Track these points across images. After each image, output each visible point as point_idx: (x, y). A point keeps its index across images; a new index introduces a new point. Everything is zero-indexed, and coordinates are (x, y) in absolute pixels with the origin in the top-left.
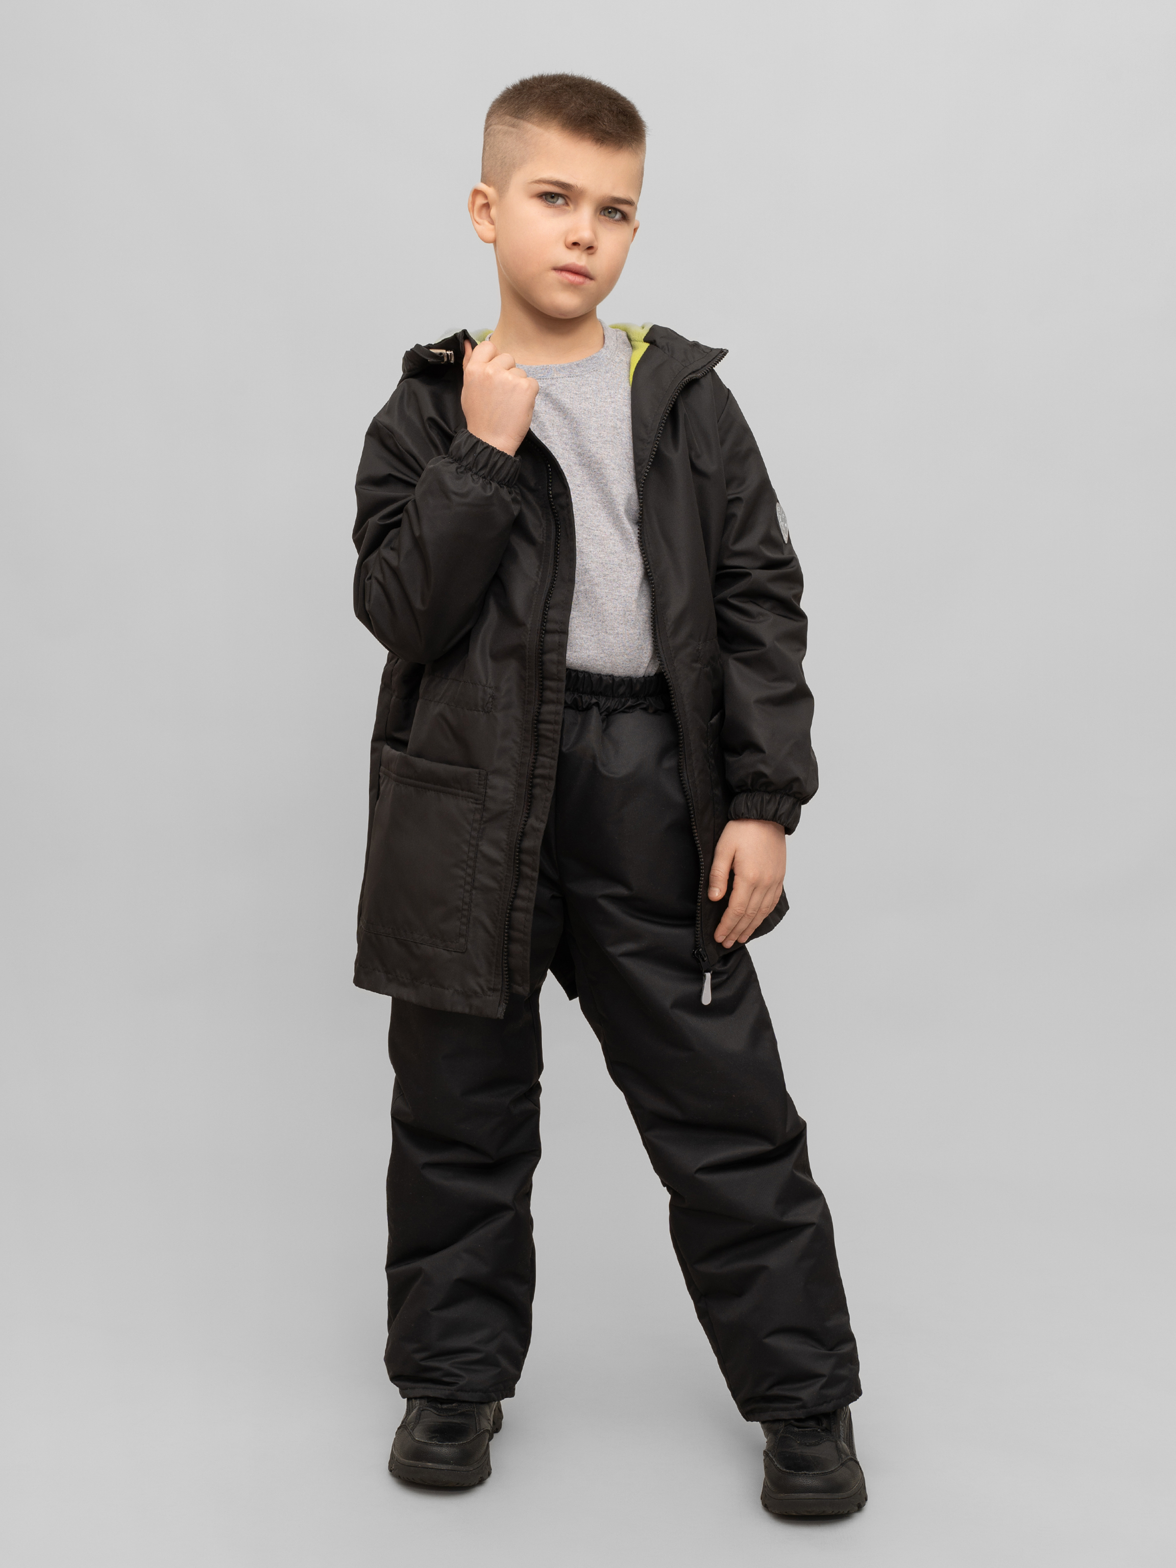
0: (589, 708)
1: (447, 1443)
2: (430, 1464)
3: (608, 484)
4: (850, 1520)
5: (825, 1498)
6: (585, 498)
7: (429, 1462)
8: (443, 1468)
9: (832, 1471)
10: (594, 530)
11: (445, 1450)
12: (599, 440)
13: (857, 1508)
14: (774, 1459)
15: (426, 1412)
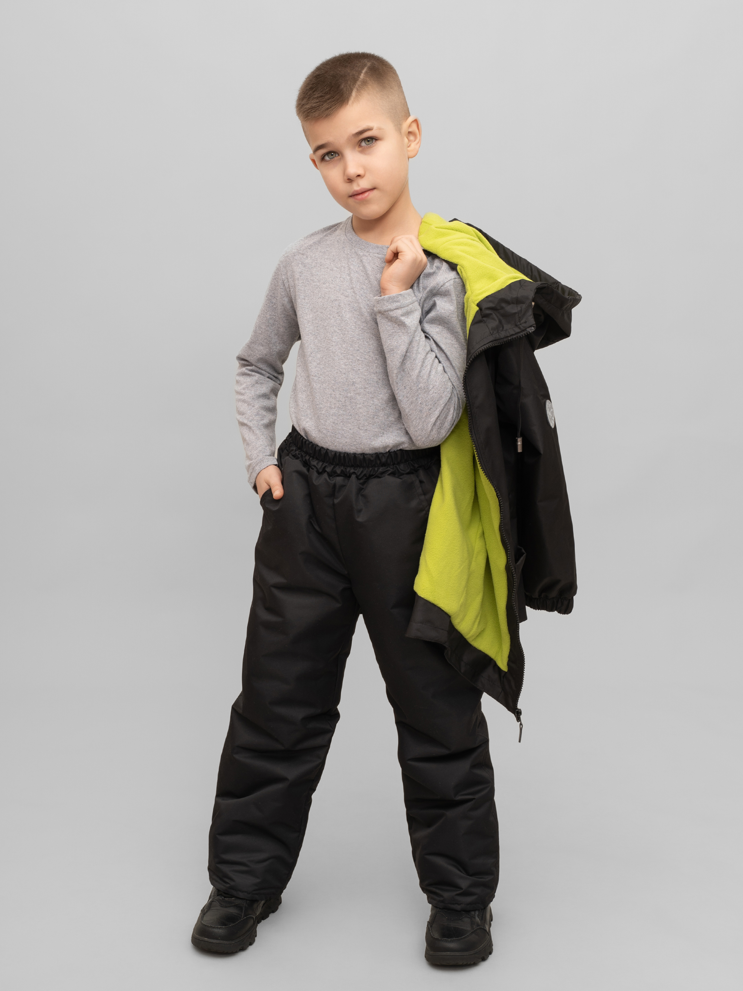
9: (465, 937)
14: (430, 929)
15: (214, 902)
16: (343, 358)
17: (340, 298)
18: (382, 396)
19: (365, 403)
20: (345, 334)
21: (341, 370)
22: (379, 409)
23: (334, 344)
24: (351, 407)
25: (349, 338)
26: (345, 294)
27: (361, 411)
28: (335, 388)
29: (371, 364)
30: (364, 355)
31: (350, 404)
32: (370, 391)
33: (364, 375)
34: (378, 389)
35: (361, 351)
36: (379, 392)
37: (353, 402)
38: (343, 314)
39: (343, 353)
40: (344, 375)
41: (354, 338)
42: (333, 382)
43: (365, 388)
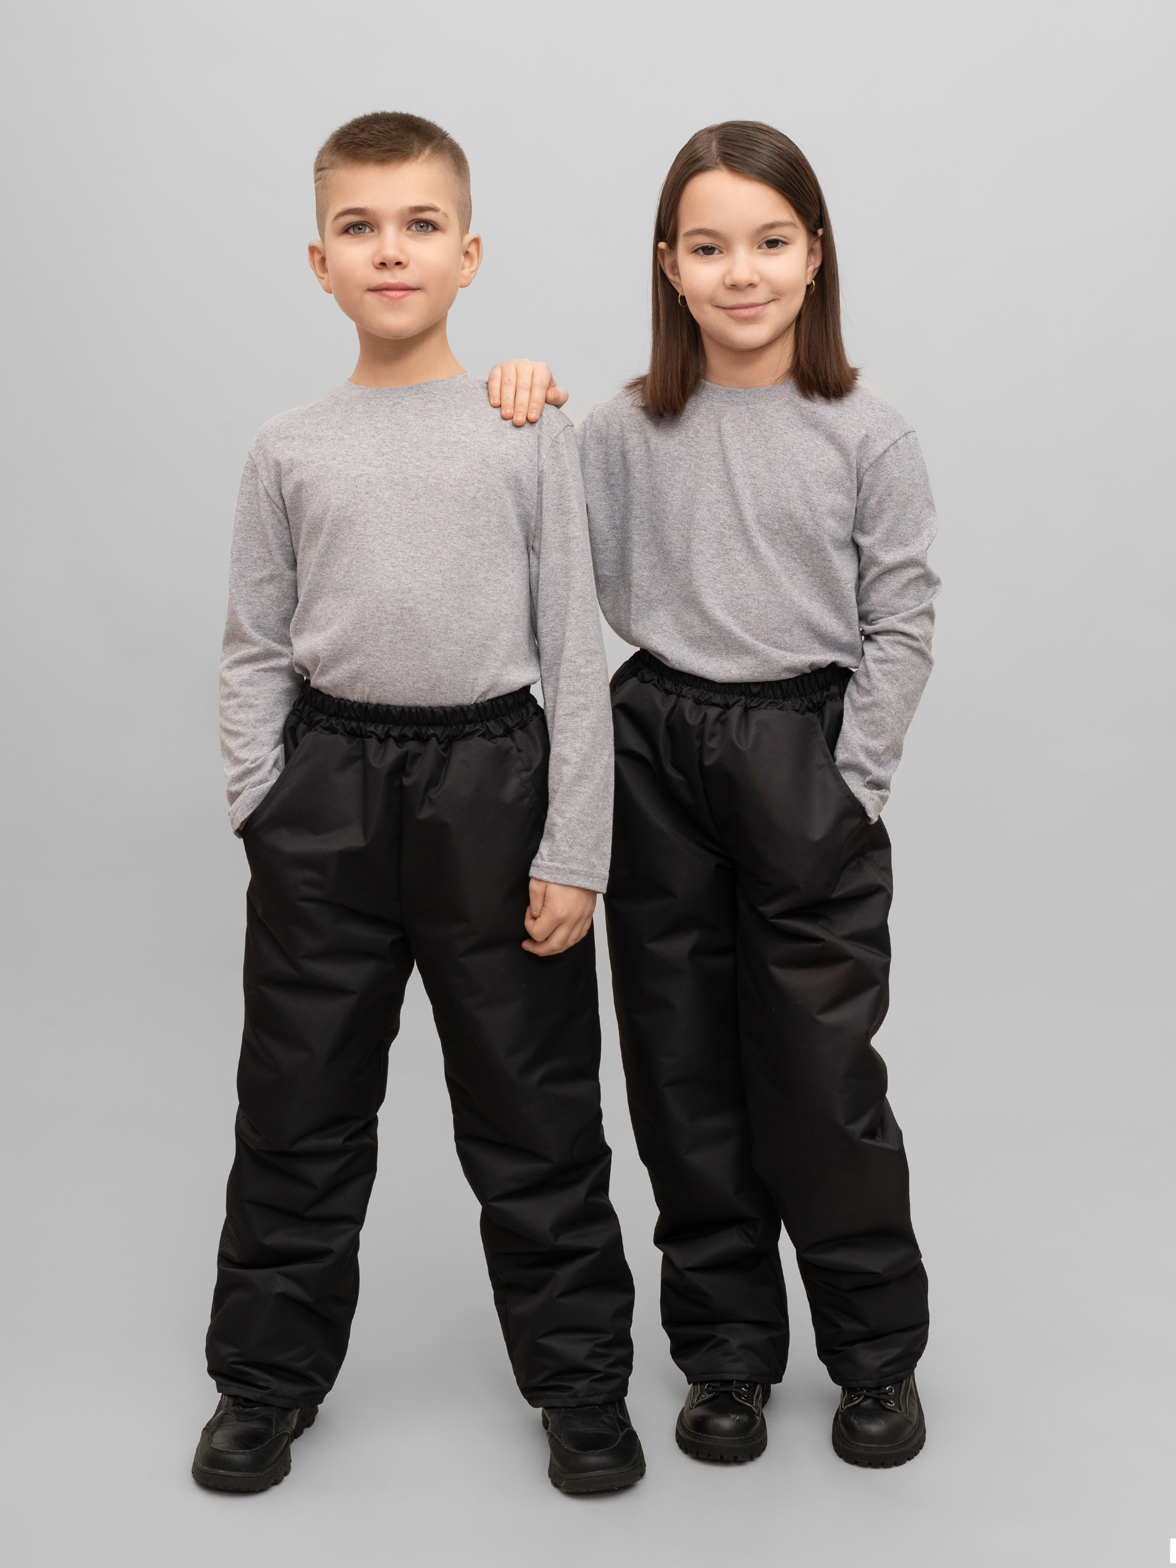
0: (429, 739)
11: (237, 1457)
14: (560, 1440)
15: (227, 1416)
16: (388, 558)
20: (386, 523)
21: (387, 574)
23: (369, 539)
24: (413, 621)
25: (395, 527)
27: (429, 625)
29: (431, 560)
30: (420, 549)
33: (424, 577)
35: (414, 543)
38: (379, 493)
39: (387, 550)
40: (393, 580)
41: (401, 527)
42: (378, 592)
43: (428, 594)
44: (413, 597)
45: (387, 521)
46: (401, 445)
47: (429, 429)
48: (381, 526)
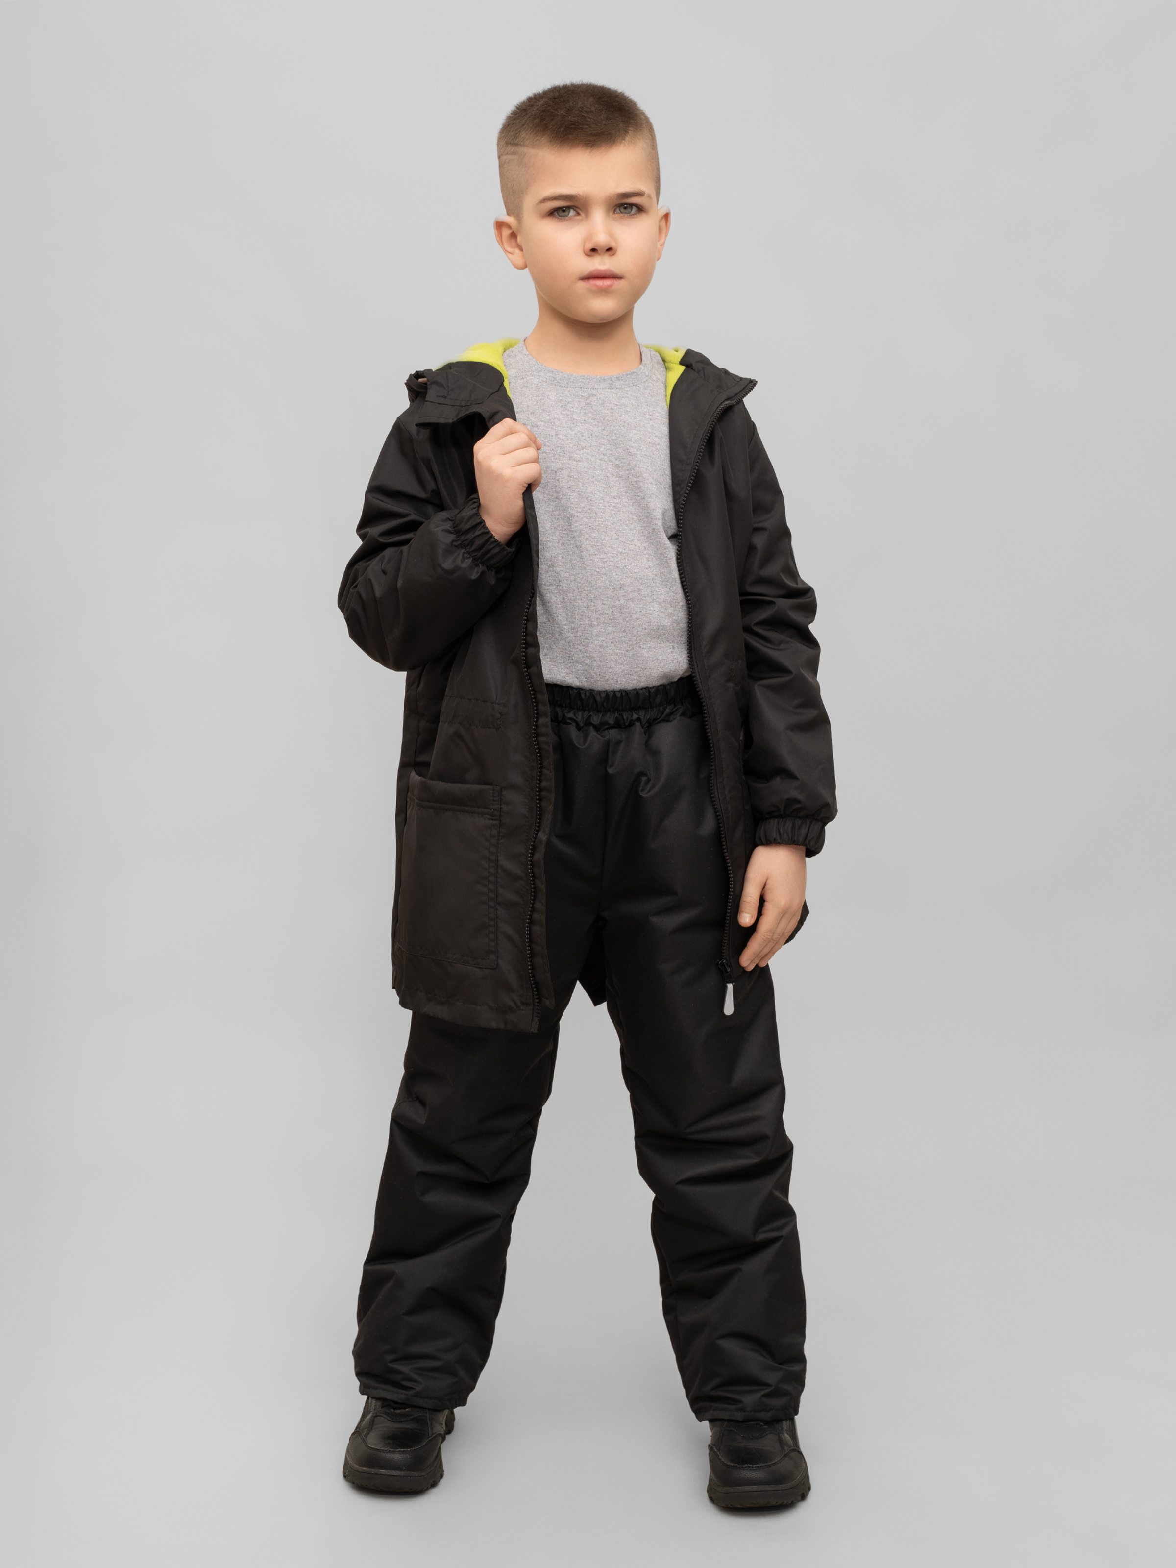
0: (631, 724)
1: (399, 1450)
2: (383, 1471)
3: (646, 498)
4: (794, 1510)
5: (768, 1490)
6: (622, 510)
7: (382, 1469)
8: (395, 1475)
9: (775, 1463)
10: (629, 545)
11: (397, 1456)
12: (638, 453)
13: (800, 1498)
14: (718, 1453)
15: (379, 1417)
17: (568, 466)
18: (664, 597)
19: (642, 611)
20: (591, 518)
22: (664, 616)
24: (624, 620)
26: (576, 457)
28: (593, 596)
31: (621, 616)
32: (646, 593)
34: (657, 589)
36: (659, 593)
37: (625, 612)
38: (582, 488)
44: (625, 594)
45: (591, 515)
46: (599, 441)
47: (626, 425)
48: (586, 520)
